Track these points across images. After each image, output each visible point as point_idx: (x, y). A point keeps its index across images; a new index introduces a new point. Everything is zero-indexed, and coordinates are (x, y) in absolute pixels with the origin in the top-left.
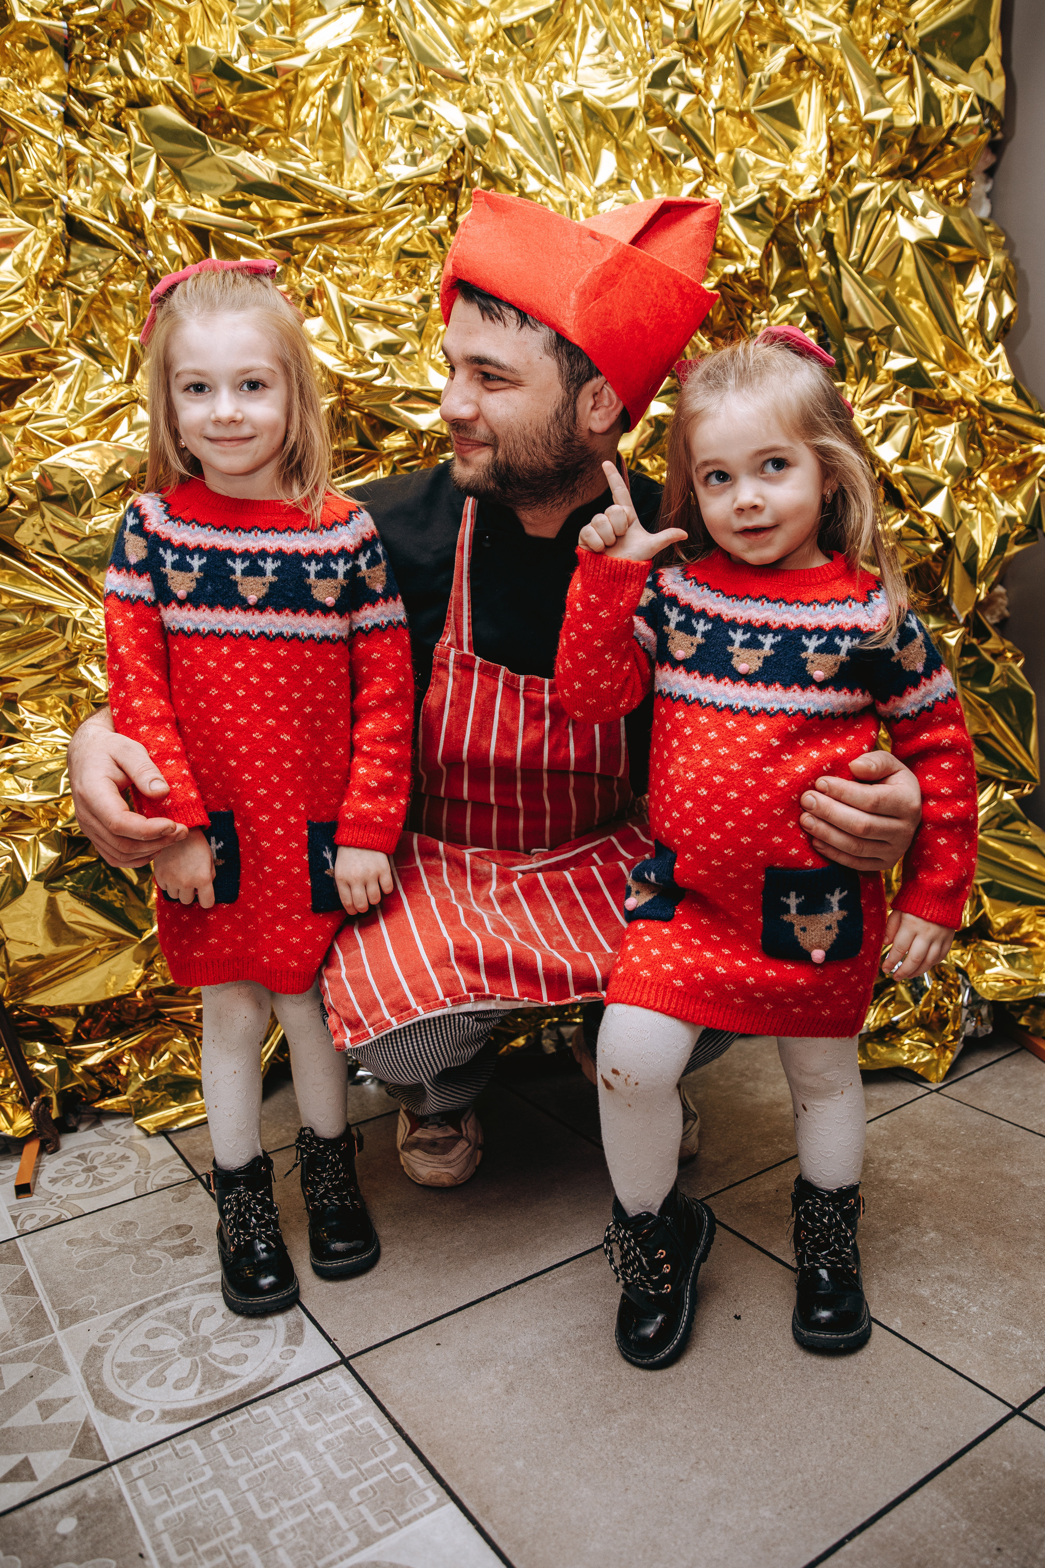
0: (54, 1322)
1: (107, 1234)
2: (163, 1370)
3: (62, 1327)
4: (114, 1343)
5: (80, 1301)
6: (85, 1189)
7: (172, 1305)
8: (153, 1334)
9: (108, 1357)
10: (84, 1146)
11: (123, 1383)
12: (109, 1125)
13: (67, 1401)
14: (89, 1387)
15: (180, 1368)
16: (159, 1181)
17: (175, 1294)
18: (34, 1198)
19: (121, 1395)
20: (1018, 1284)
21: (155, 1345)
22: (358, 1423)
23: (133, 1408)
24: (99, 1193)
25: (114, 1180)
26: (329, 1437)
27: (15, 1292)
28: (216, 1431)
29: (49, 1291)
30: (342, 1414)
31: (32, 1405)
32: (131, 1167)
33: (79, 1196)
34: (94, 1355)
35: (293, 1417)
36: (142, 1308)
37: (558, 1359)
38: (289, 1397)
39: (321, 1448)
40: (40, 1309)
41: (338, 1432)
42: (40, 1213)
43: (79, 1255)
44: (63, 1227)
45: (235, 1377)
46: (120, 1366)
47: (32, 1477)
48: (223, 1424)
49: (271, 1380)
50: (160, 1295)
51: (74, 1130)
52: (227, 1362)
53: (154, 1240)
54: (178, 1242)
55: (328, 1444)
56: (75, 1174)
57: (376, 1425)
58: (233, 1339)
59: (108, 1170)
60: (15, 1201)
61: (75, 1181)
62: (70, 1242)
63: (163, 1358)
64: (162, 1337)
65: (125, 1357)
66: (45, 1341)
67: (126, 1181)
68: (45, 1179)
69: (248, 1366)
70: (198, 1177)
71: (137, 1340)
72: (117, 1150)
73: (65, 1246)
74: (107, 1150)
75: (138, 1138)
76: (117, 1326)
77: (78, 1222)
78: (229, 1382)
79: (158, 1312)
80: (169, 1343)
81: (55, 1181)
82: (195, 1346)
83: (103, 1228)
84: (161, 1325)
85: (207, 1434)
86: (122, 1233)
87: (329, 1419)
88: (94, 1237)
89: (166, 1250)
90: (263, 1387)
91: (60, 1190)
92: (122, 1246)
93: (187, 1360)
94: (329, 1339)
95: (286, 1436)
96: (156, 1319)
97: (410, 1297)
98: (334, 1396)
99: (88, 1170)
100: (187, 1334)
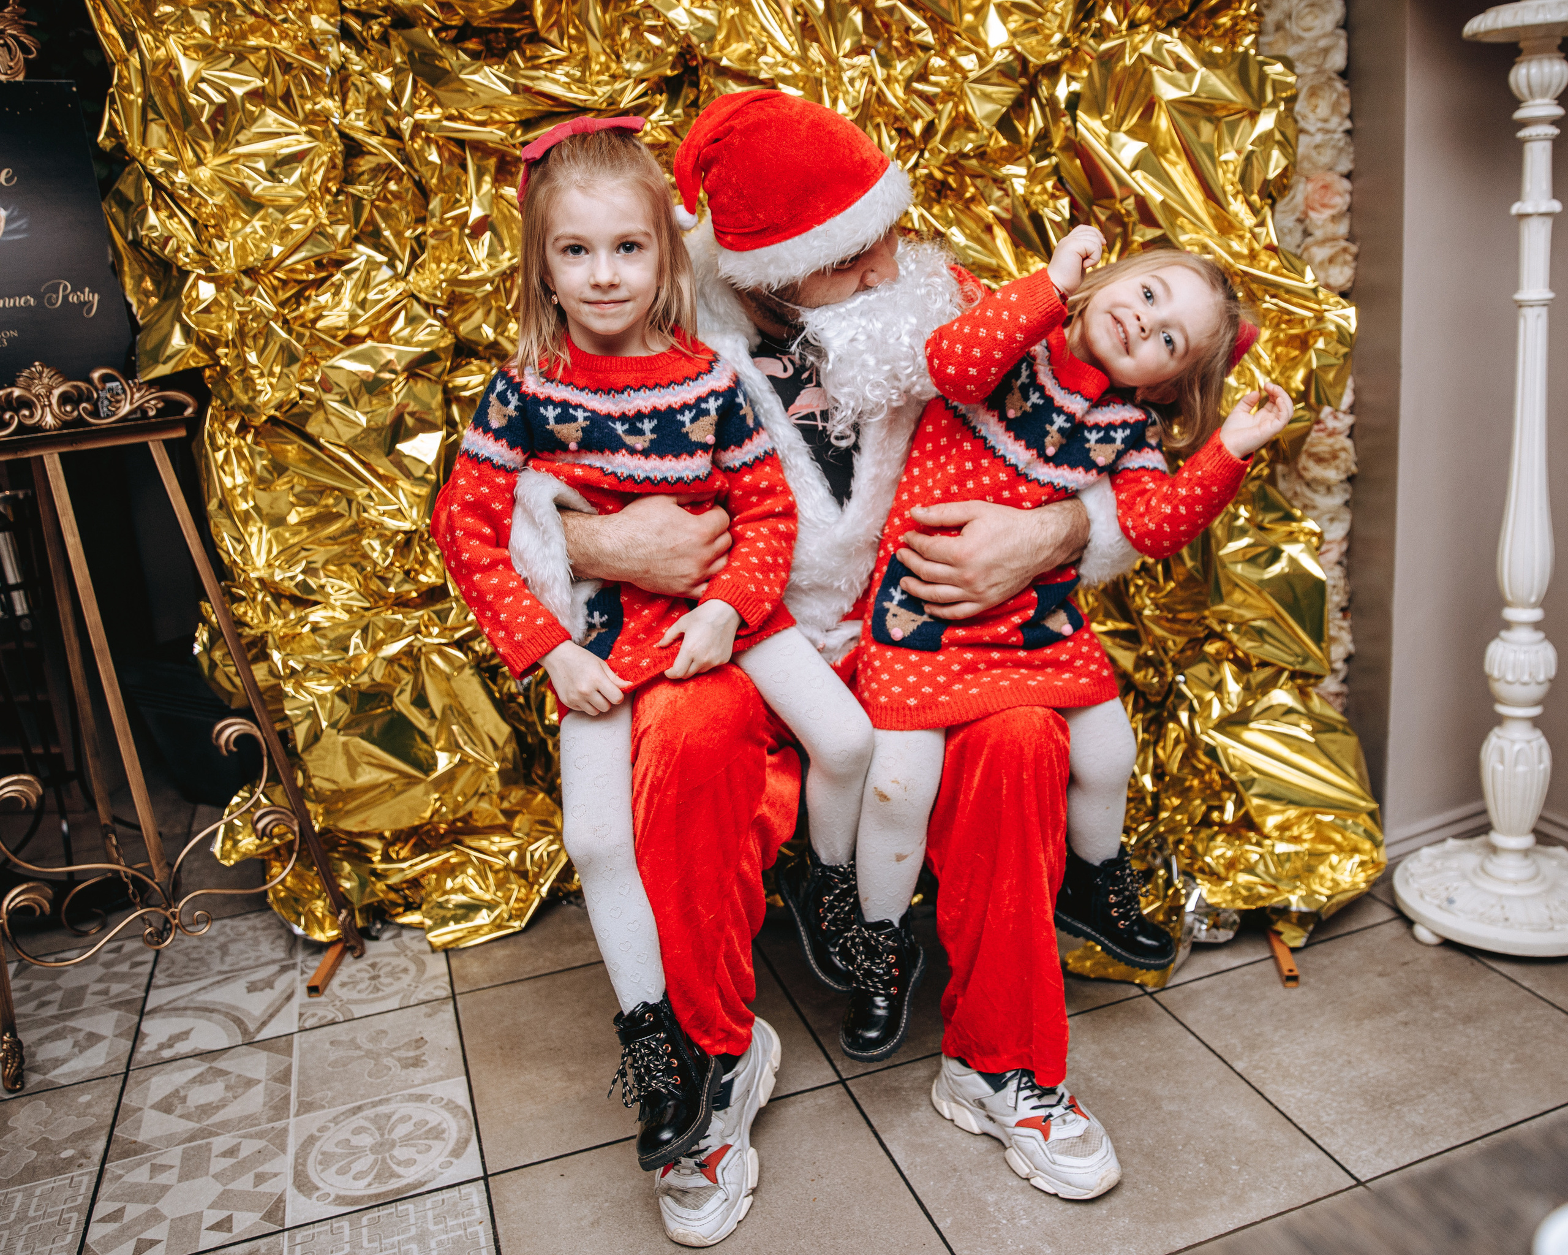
0: (293, 1108)
1: (362, 1039)
2: (352, 1161)
3: (297, 1115)
4: (327, 1134)
5: (318, 1095)
6: (363, 996)
7: (382, 1109)
8: (357, 1131)
9: (318, 1144)
10: (379, 955)
11: (319, 1168)
12: (406, 935)
13: (275, 1175)
14: (295, 1167)
15: (364, 1163)
16: (422, 996)
17: (388, 1100)
18: (322, 999)
19: (314, 1178)
21: (356, 1141)
22: (469, 1230)
23: (318, 1189)
24: (373, 1001)
25: (389, 990)
26: (444, 1237)
27: (276, 1079)
28: (365, 1219)
29: (300, 1082)
30: (462, 1220)
31: (251, 1175)
32: (407, 979)
33: (356, 1002)
34: (311, 1140)
35: (425, 1216)
36: (360, 1108)
38: (430, 1201)
39: (433, 1244)
40: (287, 1098)
41: (452, 1234)
42: (321, 1013)
43: (335, 1054)
44: (332, 1028)
45: (399, 1176)
46: (323, 1154)
47: (230, 1230)
48: (374, 1214)
49: (423, 1184)
50: (377, 1099)
51: (376, 939)
52: (399, 1164)
53: (395, 1049)
54: (411, 1054)
55: (440, 1243)
56: (362, 980)
57: (482, 1234)
58: (414, 1146)
59: (389, 980)
60: (307, 1000)
61: (359, 987)
62: (332, 1043)
63: (355, 1152)
64: (363, 1135)
65: (330, 1147)
66: (278, 1125)
67: (397, 993)
68: (335, 983)
69: (413, 1169)
70: (454, 996)
71: (344, 1134)
72: (403, 962)
73: (328, 1046)
74: (395, 961)
75: (424, 953)
76: (335, 1120)
77: (346, 1025)
78: (393, 1180)
79: (370, 1113)
80: (366, 1140)
81: (343, 985)
82: (383, 1146)
83: (361, 1033)
84: (366, 1124)
85: (359, 1219)
86: (373, 1039)
87: (450, 1223)
88: (353, 1041)
89: (399, 1060)
90: (415, 1188)
91: (345, 994)
92: (369, 1054)
93: (371, 1158)
94: (482, 1157)
95: (413, 1231)
96: (366, 1118)
97: (562, 1131)
98: (462, 1206)
99: (373, 978)
100: (382, 1135)
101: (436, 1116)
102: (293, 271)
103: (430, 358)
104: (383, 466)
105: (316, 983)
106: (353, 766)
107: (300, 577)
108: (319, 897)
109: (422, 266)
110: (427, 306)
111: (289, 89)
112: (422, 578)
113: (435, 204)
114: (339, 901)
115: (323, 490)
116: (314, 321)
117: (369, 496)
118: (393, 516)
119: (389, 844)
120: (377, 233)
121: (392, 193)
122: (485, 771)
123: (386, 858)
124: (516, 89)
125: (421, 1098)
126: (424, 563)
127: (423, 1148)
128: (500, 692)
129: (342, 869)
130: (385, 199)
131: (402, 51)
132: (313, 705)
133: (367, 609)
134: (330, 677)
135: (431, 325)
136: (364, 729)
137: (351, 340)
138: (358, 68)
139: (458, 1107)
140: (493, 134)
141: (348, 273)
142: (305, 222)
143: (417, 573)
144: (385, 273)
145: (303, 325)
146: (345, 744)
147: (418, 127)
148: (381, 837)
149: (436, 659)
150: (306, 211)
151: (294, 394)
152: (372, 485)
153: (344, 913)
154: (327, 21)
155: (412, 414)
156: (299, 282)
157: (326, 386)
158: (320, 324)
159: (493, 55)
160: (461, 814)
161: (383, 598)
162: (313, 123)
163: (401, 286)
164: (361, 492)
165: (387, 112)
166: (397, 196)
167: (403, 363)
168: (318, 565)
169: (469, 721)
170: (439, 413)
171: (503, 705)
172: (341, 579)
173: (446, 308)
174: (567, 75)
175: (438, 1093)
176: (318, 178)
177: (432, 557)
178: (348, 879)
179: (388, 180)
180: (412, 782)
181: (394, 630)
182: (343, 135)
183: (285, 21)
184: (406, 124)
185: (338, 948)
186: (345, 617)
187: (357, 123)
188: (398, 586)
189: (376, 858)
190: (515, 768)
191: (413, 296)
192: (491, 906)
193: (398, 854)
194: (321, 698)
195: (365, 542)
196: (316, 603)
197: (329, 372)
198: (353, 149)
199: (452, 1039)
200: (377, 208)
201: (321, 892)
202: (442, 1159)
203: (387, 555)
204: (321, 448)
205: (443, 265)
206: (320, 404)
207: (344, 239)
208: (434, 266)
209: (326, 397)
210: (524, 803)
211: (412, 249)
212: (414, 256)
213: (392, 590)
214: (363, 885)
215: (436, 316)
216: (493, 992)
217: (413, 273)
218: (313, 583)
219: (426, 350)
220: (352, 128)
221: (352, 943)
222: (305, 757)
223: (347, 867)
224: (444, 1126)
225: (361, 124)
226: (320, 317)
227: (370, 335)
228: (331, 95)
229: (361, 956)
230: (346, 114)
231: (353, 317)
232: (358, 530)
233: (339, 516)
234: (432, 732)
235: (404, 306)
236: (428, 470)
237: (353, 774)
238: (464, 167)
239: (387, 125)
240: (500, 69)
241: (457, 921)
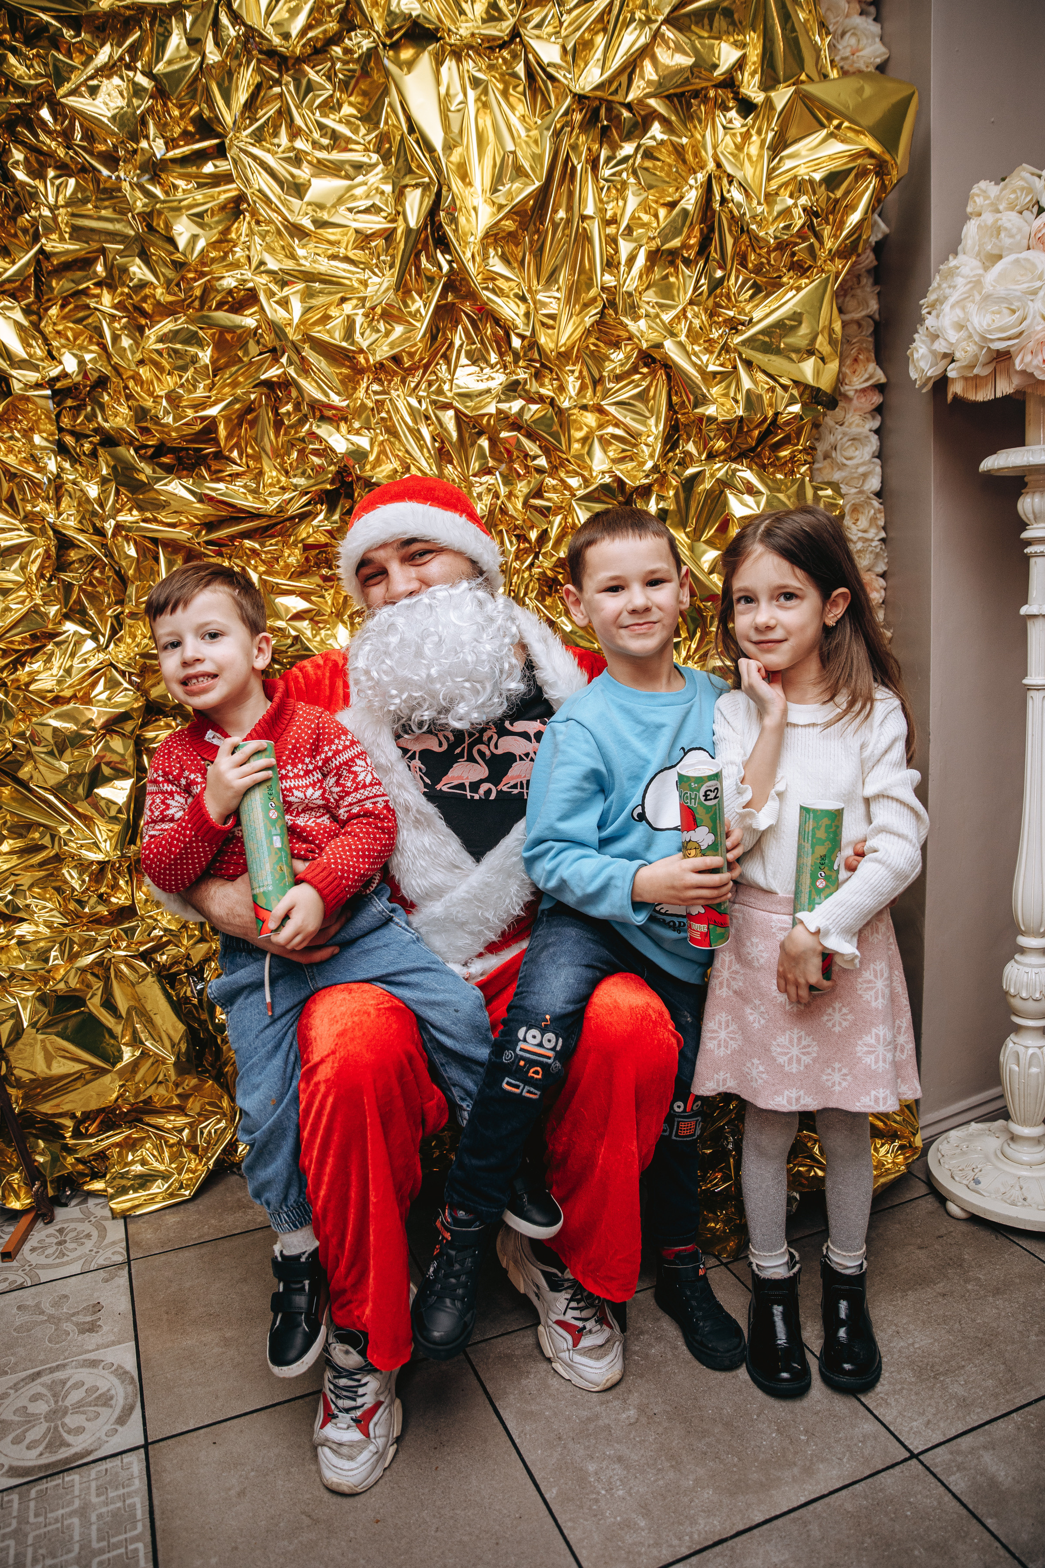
1: (46, 1305)
2: (27, 1430)
5: (3, 1361)
6: (50, 1261)
7: (60, 1375)
8: (34, 1398)
10: (67, 1221)
12: (92, 1202)
15: (37, 1432)
16: (101, 1261)
17: (63, 1366)
18: (14, 1263)
20: (671, 1475)
21: (33, 1408)
22: (128, 1502)
24: (59, 1265)
25: (73, 1255)
26: (104, 1509)
28: (35, 1491)
30: (121, 1491)
32: (89, 1244)
33: (44, 1267)
35: (88, 1487)
36: (39, 1374)
37: (289, 1473)
38: (95, 1471)
39: (94, 1519)
41: (111, 1507)
42: (12, 1278)
43: (21, 1319)
44: (20, 1292)
45: (69, 1445)
48: (42, 1485)
49: (89, 1453)
50: (55, 1364)
51: (66, 1205)
52: (69, 1432)
53: (74, 1314)
54: (88, 1319)
55: (100, 1517)
56: (50, 1245)
57: (139, 1506)
58: (84, 1413)
59: (74, 1245)
61: (47, 1252)
62: (19, 1308)
63: (30, 1420)
64: (40, 1402)
67: (80, 1258)
68: (27, 1247)
69: (81, 1437)
70: (129, 1262)
71: (22, 1402)
72: (87, 1227)
73: (15, 1310)
74: (80, 1227)
75: (106, 1219)
76: (16, 1387)
77: (33, 1289)
78: (63, 1449)
79: (46, 1379)
80: (41, 1408)
81: (33, 1250)
82: (56, 1414)
83: (45, 1298)
84: (44, 1391)
85: (29, 1491)
86: (56, 1304)
87: (111, 1495)
88: (38, 1305)
89: (77, 1324)
90: (82, 1457)
91: (34, 1259)
92: (51, 1316)
93: (45, 1425)
94: (144, 1424)
95: (77, 1504)
96: (43, 1385)
97: (217, 1397)
98: (124, 1474)
99: (60, 1243)
100: (56, 1402)
101: (106, 1382)
102: (12, 642)
103: (124, 717)
104: (83, 807)
105: (10, 1249)
106: (49, 1059)
107: (9, 897)
108: (16, 1170)
109: (119, 640)
110: (123, 674)
111: (12, 493)
112: (113, 900)
113: (132, 590)
114: (33, 1174)
115: (30, 826)
116: (28, 685)
117: (69, 832)
118: (89, 850)
119: (79, 1122)
120: (83, 612)
121: (97, 579)
122: (164, 1063)
123: (77, 1134)
124: (202, 498)
125: (94, 1364)
126: (115, 887)
127: (92, 1415)
128: (177, 995)
129: (38, 1145)
130: (91, 584)
131: (108, 465)
132: (16, 1006)
133: (65, 925)
134: (32, 984)
135: (126, 689)
136: (60, 1028)
137: (57, 700)
138: (71, 477)
139: (126, 1372)
140: (182, 534)
141: (58, 644)
142: (23, 602)
143: (109, 896)
144: (90, 645)
145: (18, 688)
146: (43, 1041)
147: (119, 527)
148: (73, 1116)
149: (123, 967)
150: (23, 593)
151: (8, 746)
152: (72, 822)
153: (37, 1184)
154: (47, 440)
155: (108, 764)
156: (17, 651)
157: (34, 739)
158: (32, 687)
159: (184, 469)
160: (142, 1098)
161: (78, 917)
162: (32, 521)
163: (101, 656)
164: (63, 830)
165: (94, 513)
166: (100, 582)
167: (102, 720)
168: (25, 888)
169: (150, 1021)
170: (130, 763)
171: (179, 1006)
172: (45, 899)
173: (138, 676)
174: (245, 486)
175: (110, 1359)
176: (34, 568)
177: (122, 883)
178: (42, 1154)
179: (94, 568)
180: (100, 1072)
181: (88, 944)
182: (56, 532)
183: (12, 438)
184: (109, 526)
185: (31, 1216)
186: (46, 931)
187: (70, 523)
188: (92, 908)
189: (68, 1135)
190: (188, 1060)
191: (112, 665)
192: (165, 1177)
193: (87, 1129)
194: (24, 1000)
195: (64, 871)
196: (22, 920)
197: (39, 728)
198: (64, 543)
199: (124, 1304)
200: (85, 591)
201: (18, 1165)
202: (108, 1427)
203: (84, 881)
204: (30, 790)
205: (138, 640)
206: (30, 755)
207: (55, 615)
208: (129, 641)
209: (35, 749)
210: (196, 1088)
211: (112, 625)
212: (114, 632)
213: (87, 910)
214: (55, 1160)
215: (130, 682)
216: (163, 1258)
217: (112, 645)
218: (20, 903)
219: (122, 710)
220: (65, 527)
221: (44, 1210)
222: (7, 1050)
223: (41, 1144)
224: (113, 1392)
225: (71, 523)
226: (33, 681)
227: (74, 696)
228: (47, 500)
229: (51, 1221)
230: (60, 514)
231: (59, 682)
232: (58, 859)
233: (44, 848)
234: (118, 1029)
235: (104, 674)
236: (120, 811)
237: (49, 1067)
238: (157, 559)
239: (94, 525)
240: (189, 482)
241: (135, 1191)
